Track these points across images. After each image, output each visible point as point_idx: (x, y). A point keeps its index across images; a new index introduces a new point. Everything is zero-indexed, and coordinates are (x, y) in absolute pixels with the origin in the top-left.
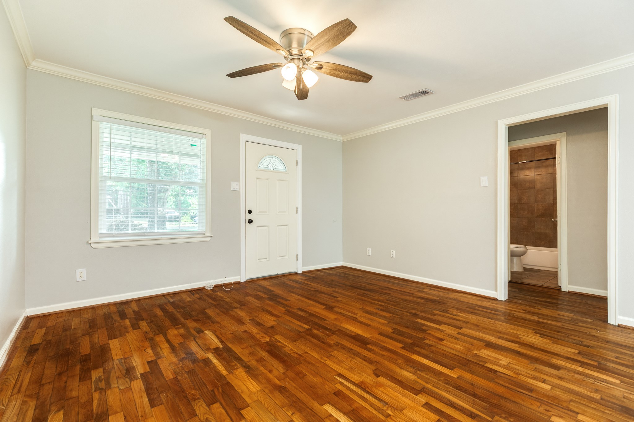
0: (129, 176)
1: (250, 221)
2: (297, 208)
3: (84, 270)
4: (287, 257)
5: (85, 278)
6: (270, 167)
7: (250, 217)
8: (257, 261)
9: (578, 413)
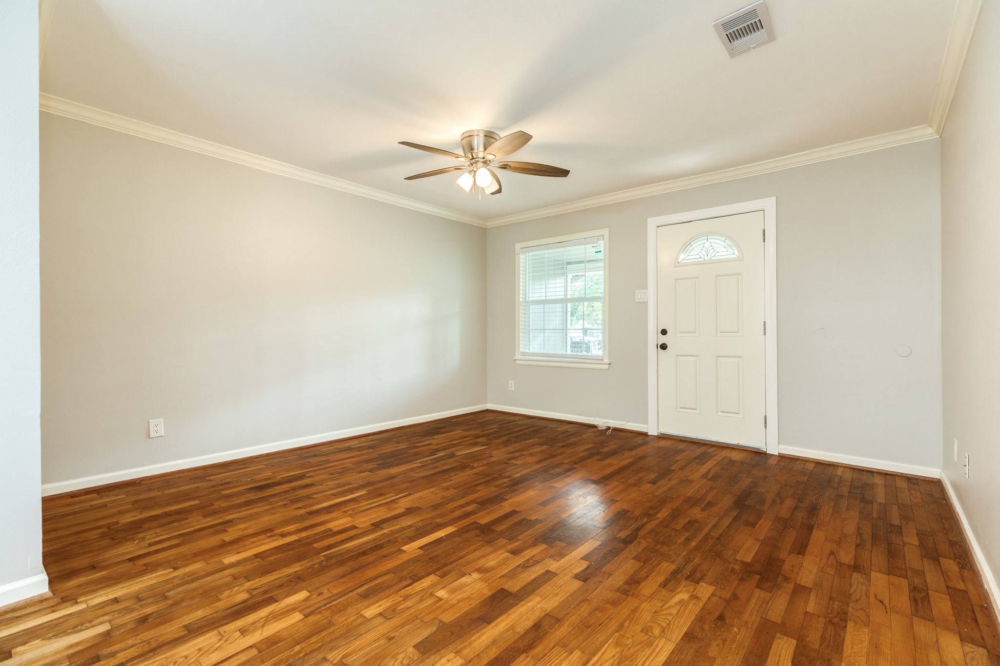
0: (544, 298)
1: (664, 347)
2: (765, 325)
3: (512, 382)
4: (742, 417)
5: (513, 389)
6: (702, 257)
7: (663, 339)
8: (678, 410)
9: (306, 616)
